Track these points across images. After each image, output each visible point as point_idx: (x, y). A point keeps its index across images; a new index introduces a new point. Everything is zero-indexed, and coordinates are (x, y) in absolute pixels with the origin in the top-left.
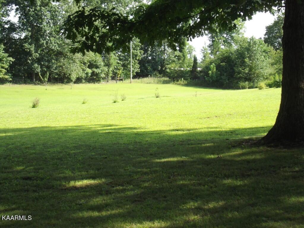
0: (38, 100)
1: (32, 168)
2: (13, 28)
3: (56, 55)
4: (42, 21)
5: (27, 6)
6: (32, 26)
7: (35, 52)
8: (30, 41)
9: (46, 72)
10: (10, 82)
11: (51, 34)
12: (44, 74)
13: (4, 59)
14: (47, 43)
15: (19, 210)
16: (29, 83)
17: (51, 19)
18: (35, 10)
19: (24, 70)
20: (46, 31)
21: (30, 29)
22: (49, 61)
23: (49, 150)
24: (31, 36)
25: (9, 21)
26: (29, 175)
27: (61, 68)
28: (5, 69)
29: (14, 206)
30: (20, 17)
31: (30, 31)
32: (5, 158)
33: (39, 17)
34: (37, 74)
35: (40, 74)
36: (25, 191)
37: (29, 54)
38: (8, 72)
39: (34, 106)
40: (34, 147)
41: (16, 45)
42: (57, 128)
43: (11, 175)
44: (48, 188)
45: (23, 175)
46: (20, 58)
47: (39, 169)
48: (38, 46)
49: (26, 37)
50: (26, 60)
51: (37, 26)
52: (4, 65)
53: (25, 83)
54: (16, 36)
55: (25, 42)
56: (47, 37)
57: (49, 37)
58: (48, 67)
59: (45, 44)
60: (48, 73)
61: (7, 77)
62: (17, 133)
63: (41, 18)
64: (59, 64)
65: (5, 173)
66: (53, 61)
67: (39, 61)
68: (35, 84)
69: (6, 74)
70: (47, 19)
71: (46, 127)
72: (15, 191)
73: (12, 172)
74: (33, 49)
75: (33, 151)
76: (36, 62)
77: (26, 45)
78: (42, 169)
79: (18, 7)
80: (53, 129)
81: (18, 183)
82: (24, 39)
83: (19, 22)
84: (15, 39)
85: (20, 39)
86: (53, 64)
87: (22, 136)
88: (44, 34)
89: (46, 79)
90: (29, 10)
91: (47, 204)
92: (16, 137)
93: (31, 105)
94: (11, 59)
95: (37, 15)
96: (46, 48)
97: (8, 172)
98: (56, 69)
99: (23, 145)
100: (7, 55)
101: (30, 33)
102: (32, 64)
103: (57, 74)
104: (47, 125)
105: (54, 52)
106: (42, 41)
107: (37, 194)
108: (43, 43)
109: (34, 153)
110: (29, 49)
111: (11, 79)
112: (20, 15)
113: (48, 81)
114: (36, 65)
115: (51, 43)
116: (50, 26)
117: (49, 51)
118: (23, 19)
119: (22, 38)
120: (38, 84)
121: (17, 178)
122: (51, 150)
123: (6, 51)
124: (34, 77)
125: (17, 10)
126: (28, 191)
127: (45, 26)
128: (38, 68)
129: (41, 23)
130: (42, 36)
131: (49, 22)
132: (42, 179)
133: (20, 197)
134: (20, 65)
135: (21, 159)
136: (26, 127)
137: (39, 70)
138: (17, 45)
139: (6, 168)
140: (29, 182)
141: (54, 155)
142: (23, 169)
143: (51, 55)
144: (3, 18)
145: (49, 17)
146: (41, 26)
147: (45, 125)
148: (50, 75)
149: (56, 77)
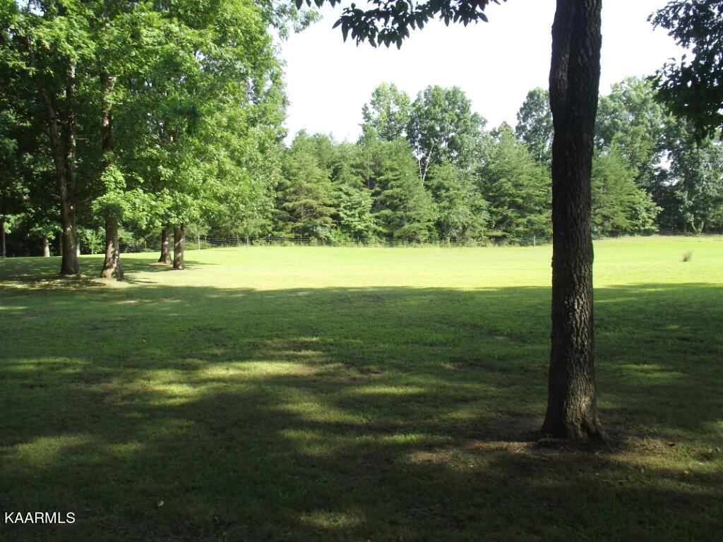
0: (691, 254)
1: (689, 327)
2: (663, 175)
3: (714, 202)
4: (699, 165)
5: (682, 150)
6: (686, 171)
7: (688, 200)
8: (683, 187)
9: (700, 222)
10: (657, 233)
11: (708, 178)
12: (697, 223)
13: (652, 209)
14: (703, 189)
15: (677, 371)
16: (679, 235)
17: (710, 162)
18: (691, 153)
19: (674, 220)
20: (702, 175)
21: (683, 174)
22: (704, 209)
23: (708, 309)
24: (684, 183)
25: (659, 168)
26: (686, 336)
27: (719, 217)
28: (652, 219)
29: (671, 367)
30: (672, 163)
31: (683, 177)
32: (657, 315)
33: (695, 161)
34: (689, 224)
35: (693, 224)
36: (683, 352)
37: (681, 202)
38: (655, 222)
39: (685, 260)
40: (689, 305)
41: (666, 193)
42: (718, 286)
43: (665, 334)
44: (710, 352)
45: (679, 334)
46: (670, 207)
47: (697, 330)
48: (692, 193)
49: (678, 184)
50: (677, 208)
51: (692, 170)
52: (650, 215)
53: (675, 234)
54: (667, 183)
55: (677, 189)
56: (704, 183)
57: (707, 182)
58: (703, 216)
59: (701, 191)
60: (703, 223)
61: (653, 228)
62: (668, 289)
63: (698, 162)
64: (717, 212)
65: (658, 330)
66: (710, 209)
67: (692, 209)
68: (686, 235)
69: (653, 225)
70: (705, 162)
71: (703, 284)
72: (671, 351)
73: (667, 331)
74: (685, 196)
75: (689, 310)
76: (688, 211)
77: (678, 193)
78: (702, 330)
79: (671, 151)
80: (712, 286)
81: (673, 343)
82: (675, 186)
83: (672, 168)
84: (665, 187)
85: (671, 186)
86: (709, 211)
87: (675, 292)
88: (700, 180)
89: (700, 230)
90: (684, 154)
91: (710, 369)
92: (667, 293)
93: (682, 258)
94: (660, 208)
95: (693, 158)
96: (702, 195)
97: (662, 330)
98: (713, 217)
99: (676, 302)
100: (655, 204)
101: (683, 179)
102: (684, 213)
103: (714, 223)
104: (705, 282)
105: (712, 199)
106: (698, 187)
107: (697, 357)
108: (699, 190)
109: (690, 312)
110: (682, 196)
111: (658, 230)
112: (672, 161)
113: (702, 232)
114: (689, 214)
115: (709, 188)
116: (708, 170)
117: (705, 198)
118: (676, 165)
119: (673, 185)
120: (690, 235)
121: (671, 338)
122: (712, 310)
123: (654, 200)
124: (686, 227)
125: (670, 155)
126: (685, 352)
127: (701, 170)
128: (691, 218)
129: (698, 167)
130: (698, 181)
131: (707, 165)
132: (702, 341)
133: (677, 358)
134: (670, 215)
135: (675, 317)
136: (679, 282)
137: (692, 219)
138: (668, 193)
139: (658, 326)
140: (685, 342)
141: (715, 315)
142: (678, 328)
143: (707, 202)
144: (653, 165)
145: (707, 160)
146: (698, 170)
147: (701, 281)
148: (705, 224)
149: (713, 227)
